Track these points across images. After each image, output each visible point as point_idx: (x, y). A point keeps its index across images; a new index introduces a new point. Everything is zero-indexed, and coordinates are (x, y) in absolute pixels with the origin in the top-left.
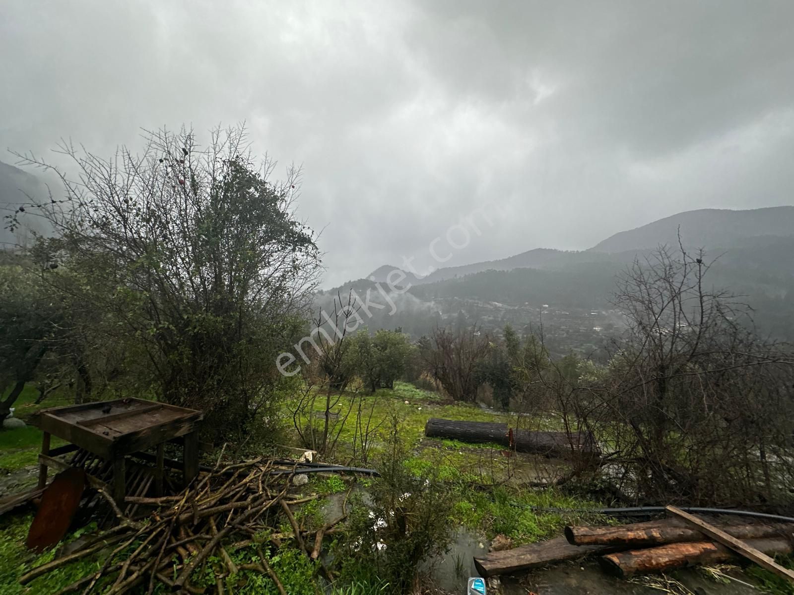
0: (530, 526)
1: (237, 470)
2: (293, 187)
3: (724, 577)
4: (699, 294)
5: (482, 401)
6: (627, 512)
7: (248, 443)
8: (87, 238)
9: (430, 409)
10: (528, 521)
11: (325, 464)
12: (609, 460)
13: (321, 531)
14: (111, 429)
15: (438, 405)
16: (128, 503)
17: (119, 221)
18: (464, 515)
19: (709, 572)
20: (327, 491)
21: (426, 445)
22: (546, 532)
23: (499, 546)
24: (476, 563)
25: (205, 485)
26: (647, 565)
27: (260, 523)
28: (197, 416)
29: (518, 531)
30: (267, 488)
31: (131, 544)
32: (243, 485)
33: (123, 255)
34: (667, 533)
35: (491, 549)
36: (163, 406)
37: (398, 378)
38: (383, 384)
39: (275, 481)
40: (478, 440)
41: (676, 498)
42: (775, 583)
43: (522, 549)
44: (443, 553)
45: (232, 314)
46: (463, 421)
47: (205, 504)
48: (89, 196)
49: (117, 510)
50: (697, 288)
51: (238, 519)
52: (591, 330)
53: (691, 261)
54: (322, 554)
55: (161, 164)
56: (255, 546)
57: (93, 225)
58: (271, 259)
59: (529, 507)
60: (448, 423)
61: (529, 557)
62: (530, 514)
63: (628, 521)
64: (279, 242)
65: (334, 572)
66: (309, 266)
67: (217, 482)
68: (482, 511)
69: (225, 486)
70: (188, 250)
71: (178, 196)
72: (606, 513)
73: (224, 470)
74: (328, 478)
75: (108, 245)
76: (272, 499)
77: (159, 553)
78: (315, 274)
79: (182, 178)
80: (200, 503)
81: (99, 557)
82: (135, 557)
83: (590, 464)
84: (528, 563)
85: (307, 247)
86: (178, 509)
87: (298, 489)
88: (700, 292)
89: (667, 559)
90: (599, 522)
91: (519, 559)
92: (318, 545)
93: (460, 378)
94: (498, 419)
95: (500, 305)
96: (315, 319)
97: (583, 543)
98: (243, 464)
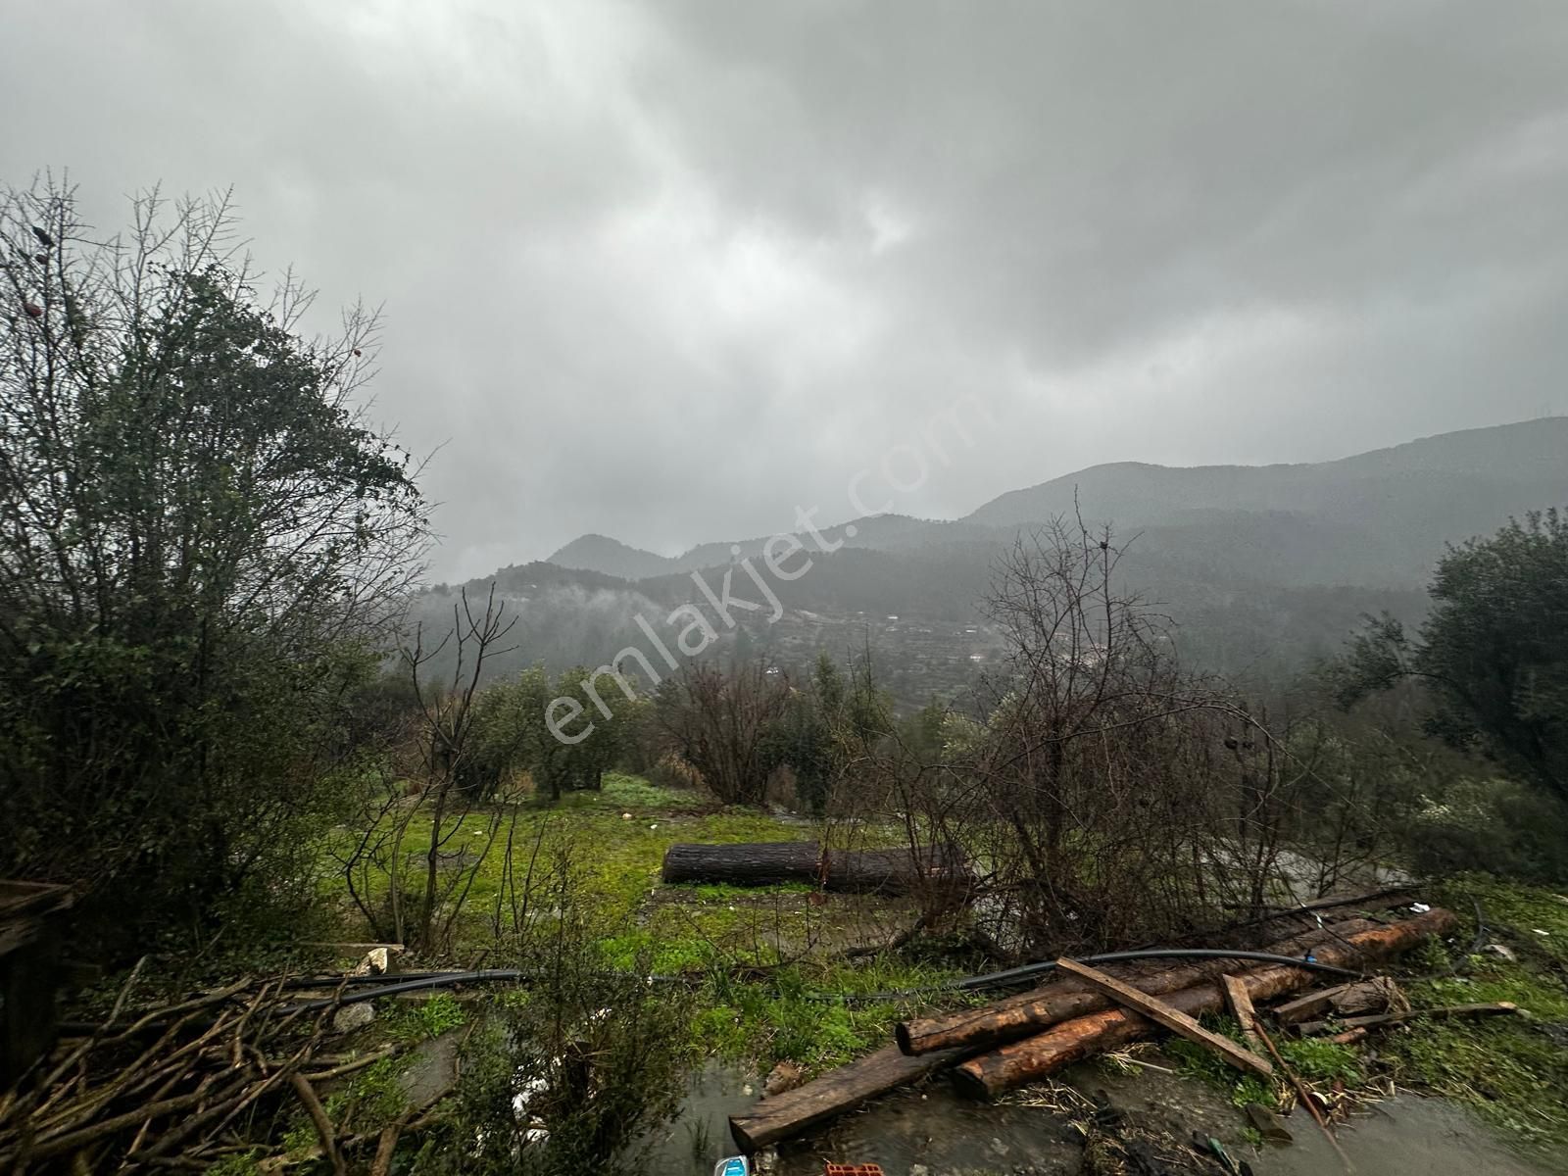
0: (838, 1033)
1: (180, 1017)
2: (358, 353)
3: (1135, 1064)
4: (1105, 600)
5: (779, 800)
6: (1002, 979)
7: (220, 949)
9: (674, 824)
10: (838, 1024)
11: (420, 971)
12: (980, 890)
13: (391, 1130)
15: (691, 817)
18: (717, 1035)
19: (1113, 1060)
20: (418, 1034)
21: (662, 901)
22: (867, 1040)
23: (780, 1085)
24: (733, 1127)
25: (73, 1070)
26: (1025, 1069)
27: (229, 1139)
28: (56, 899)
29: (817, 1047)
30: (258, 1051)
32: (187, 1054)
34: (1056, 1005)
35: (765, 1093)
37: (612, 767)
38: (578, 781)
39: (282, 1030)
40: (763, 879)
41: (1074, 943)
42: (1199, 1060)
43: (822, 1082)
44: (668, 1122)
45: (178, 639)
46: (739, 845)
47: (63, 1121)
50: (1102, 590)
51: (164, 1142)
52: (967, 659)
53: (1094, 545)
58: (301, 512)
59: (841, 998)
60: (708, 850)
61: (832, 1094)
62: (842, 1011)
63: (1002, 995)
64: (322, 475)
66: (397, 531)
67: (103, 1064)
68: (753, 1021)
70: (55, 482)
71: (28, 345)
72: (968, 986)
73: (139, 1024)
74: (424, 1003)
76: (270, 1077)
78: (412, 549)
79: (40, 302)
80: (47, 1123)
83: (949, 900)
84: (829, 1106)
85: (392, 490)
87: (346, 1041)
88: (1107, 598)
89: (1054, 1052)
90: (957, 1005)
91: (814, 1102)
92: (382, 1161)
93: (735, 760)
94: (803, 834)
95: (813, 616)
96: (406, 649)
97: (925, 1051)
98: (195, 1002)
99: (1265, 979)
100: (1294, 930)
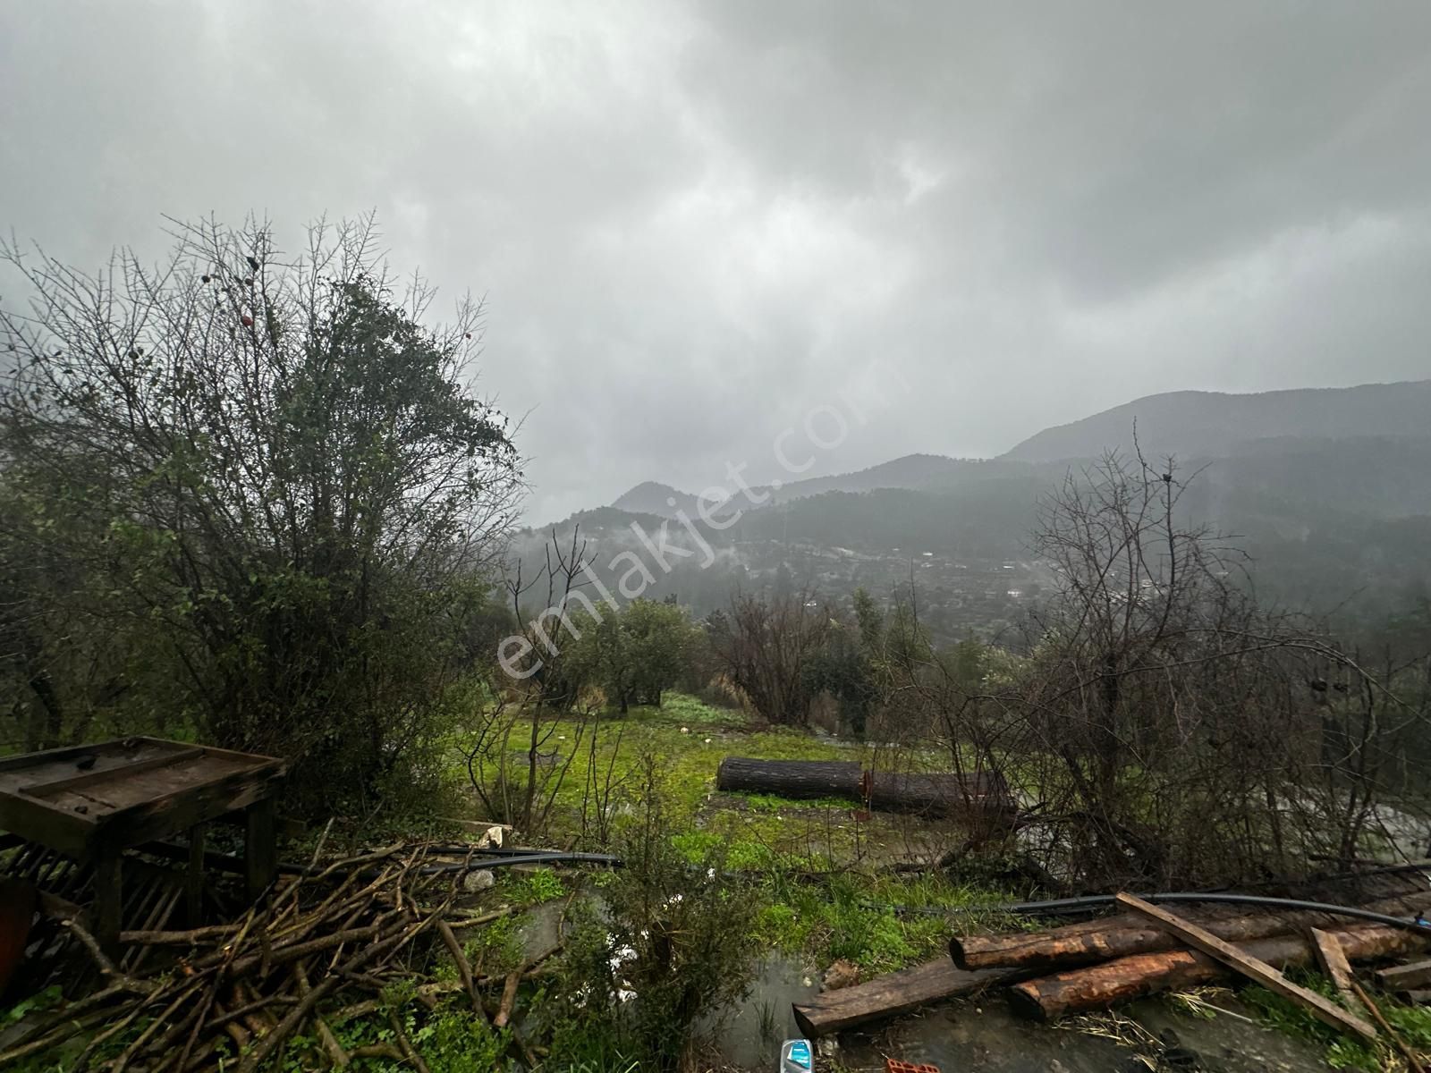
0: (892, 941)
1: (356, 868)
2: (469, 336)
3: (1207, 1008)
4: (1168, 534)
5: (819, 723)
6: (1055, 907)
7: (379, 816)
8: (49, 426)
9: (725, 740)
10: (890, 933)
11: (526, 848)
12: (1028, 819)
13: (514, 975)
14: (92, 800)
15: (740, 734)
16: (128, 944)
17: (117, 393)
18: (777, 929)
19: (1182, 1001)
20: (528, 900)
21: (718, 806)
22: (919, 950)
23: (838, 981)
24: (797, 1013)
25: (290, 899)
26: (1084, 997)
27: (396, 966)
28: (274, 769)
29: (871, 951)
30: (412, 900)
31: (132, 1023)
32: (365, 896)
33: (125, 459)
34: (1118, 939)
35: (824, 987)
36: (204, 751)
37: (670, 686)
38: (642, 697)
39: (428, 885)
40: (810, 793)
41: (1134, 879)
42: (1284, 1012)
43: (877, 984)
44: (738, 1000)
45: (347, 572)
46: (785, 761)
47: (286, 936)
48: (52, 343)
49: (102, 960)
50: (1165, 523)
51: (354, 961)
52: (1005, 594)
53: (1155, 478)
54: (516, 1018)
55: (206, 286)
56: (384, 1010)
57: (62, 400)
58: (428, 469)
59: (892, 908)
60: (759, 764)
61: (888, 996)
62: (894, 921)
63: (1056, 923)
64: (443, 438)
65: (538, 1049)
66: (499, 483)
67: (312, 893)
68: (810, 920)
69: (331, 899)
70: (261, 452)
71: (241, 348)
72: (1020, 911)
73: (329, 869)
74: (532, 875)
75: (94, 440)
76: (422, 921)
77: (189, 1037)
78: (511, 498)
79: (249, 314)
80: (276, 935)
81: (63, 1053)
82: (138, 1049)
83: (995, 827)
84: (886, 1007)
85: (495, 448)
86: (231, 950)
87: (474, 899)
88: (1170, 531)
89: (1116, 985)
90: (1009, 928)
91: (872, 1001)
92: (508, 1000)
93: (780, 684)
94: (845, 755)
95: (850, 553)
96: (510, 581)
97: (979, 967)
98: (367, 857)
99: (1364, 938)
100: (1398, 889)
